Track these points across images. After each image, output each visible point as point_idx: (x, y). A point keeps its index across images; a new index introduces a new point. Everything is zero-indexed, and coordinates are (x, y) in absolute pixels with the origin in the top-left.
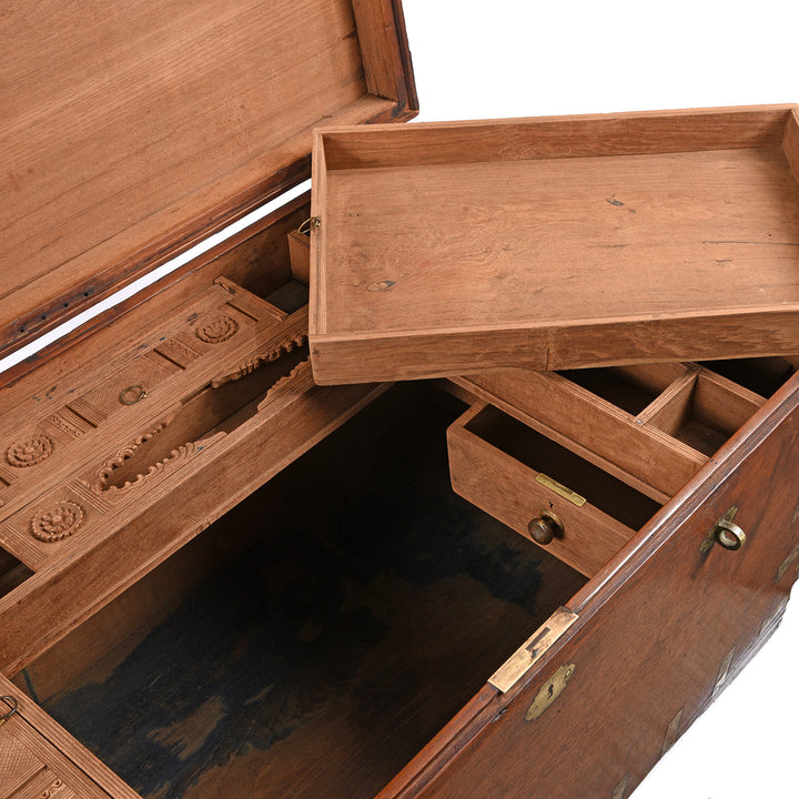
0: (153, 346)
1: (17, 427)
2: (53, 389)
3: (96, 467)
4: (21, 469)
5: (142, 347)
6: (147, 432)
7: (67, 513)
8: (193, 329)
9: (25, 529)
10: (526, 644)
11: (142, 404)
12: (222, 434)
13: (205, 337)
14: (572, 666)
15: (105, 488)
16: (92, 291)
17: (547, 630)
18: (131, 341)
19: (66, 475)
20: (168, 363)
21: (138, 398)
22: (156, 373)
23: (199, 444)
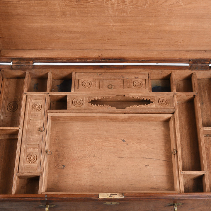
0: (124, 78)
1: (89, 77)
2: (101, 74)
3: (92, 97)
4: (82, 87)
5: (122, 77)
6: (105, 97)
7: (80, 102)
8: (134, 80)
9: (73, 99)
10: (111, 194)
11: (110, 90)
12: (115, 108)
13: (134, 84)
14: (119, 203)
15: (89, 102)
16: (122, 60)
17: (116, 195)
18: (122, 74)
19: (87, 94)
20: (123, 85)
21: (111, 88)
22: (119, 85)
23: (110, 107)
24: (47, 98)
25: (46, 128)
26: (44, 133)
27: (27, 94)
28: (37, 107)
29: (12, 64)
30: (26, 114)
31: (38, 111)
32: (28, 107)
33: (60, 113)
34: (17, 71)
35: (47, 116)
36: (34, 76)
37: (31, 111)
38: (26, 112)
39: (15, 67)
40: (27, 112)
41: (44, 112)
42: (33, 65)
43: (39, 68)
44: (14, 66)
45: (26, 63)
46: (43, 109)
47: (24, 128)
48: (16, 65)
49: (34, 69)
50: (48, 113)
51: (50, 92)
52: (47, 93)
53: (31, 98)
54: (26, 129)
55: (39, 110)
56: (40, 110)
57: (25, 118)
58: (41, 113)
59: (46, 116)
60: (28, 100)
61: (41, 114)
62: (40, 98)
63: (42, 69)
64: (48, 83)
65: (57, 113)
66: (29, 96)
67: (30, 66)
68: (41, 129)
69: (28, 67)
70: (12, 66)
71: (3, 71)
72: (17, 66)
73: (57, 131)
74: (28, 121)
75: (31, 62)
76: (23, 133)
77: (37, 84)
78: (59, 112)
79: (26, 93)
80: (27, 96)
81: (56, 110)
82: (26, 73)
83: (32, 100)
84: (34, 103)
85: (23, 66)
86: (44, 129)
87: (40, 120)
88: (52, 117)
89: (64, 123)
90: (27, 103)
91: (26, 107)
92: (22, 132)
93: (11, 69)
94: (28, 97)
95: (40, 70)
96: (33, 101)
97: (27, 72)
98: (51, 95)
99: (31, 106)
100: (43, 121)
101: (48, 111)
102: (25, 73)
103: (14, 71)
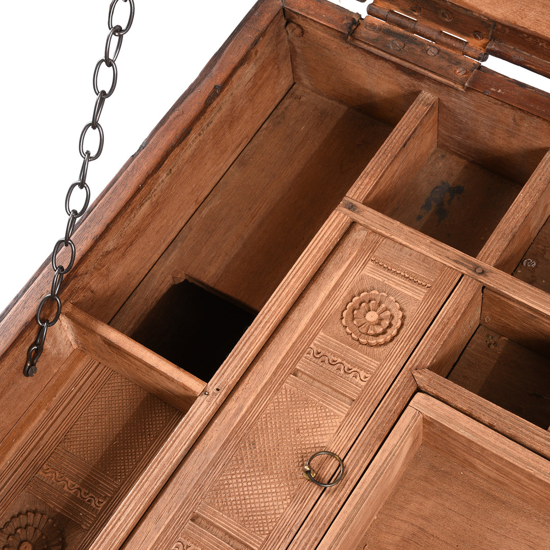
24: (464, 294)
25: (353, 476)
26: (328, 502)
27: (356, 217)
28: (372, 317)
29: (364, 14)
30: (288, 323)
31: (368, 344)
32: (323, 295)
33: (490, 426)
34: (372, 60)
35: (399, 405)
36: (459, 138)
37: (323, 327)
38: (295, 315)
39: (373, 34)
40: (300, 320)
41: (394, 369)
42: (480, 67)
43: (503, 101)
44: (372, 26)
45: (444, 39)
46: (398, 351)
47: (232, 406)
48: (380, 29)
49: (473, 95)
50: (418, 390)
51: (498, 266)
52: (475, 268)
53: (369, 249)
54: (236, 414)
55: (373, 341)
56: (378, 345)
57: (272, 346)
58: (374, 364)
59: (392, 402)
60: (350, 250)
61: (374, 375)
62: (421, 273)
63: (519, 114)
64: (512, 208)
65: (470, 415)
66: (363, 233)
67: (458, 63)
68: (321, 465)
69: (444, 63)
70: (358, 24)
71: (303, 32)
72: (389, 32)
73: (419, 522)
74: (275, 373)
75: (476, 44)
76: (209, 432)
77: (456, 190)
78: (487, 420)
79: (352, 207)
80: (353, 224)
81: (475, 397)
82: (421, 97)
83: (365, 264)
84: (366, 285)
85: (418, 50)
86: (339, 477)
87: (345, 408)
88: (428, 422)
89: (495, 498)
90: (330, 267)
91: (314, 287)
92: (205, 418)
93: (343, 37)
94: (358, 235)
95: (507, 111)
96: (370, 272)
97: (427, 96)
98: (490, 289)
99: (343, 294)
100: (361, 420)
101: (424, 378)
102: (415, 94)
103: (358, 55)
